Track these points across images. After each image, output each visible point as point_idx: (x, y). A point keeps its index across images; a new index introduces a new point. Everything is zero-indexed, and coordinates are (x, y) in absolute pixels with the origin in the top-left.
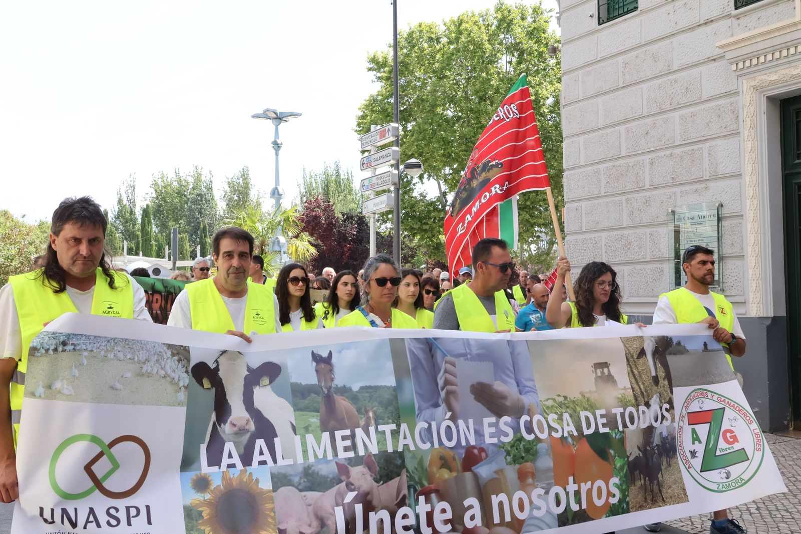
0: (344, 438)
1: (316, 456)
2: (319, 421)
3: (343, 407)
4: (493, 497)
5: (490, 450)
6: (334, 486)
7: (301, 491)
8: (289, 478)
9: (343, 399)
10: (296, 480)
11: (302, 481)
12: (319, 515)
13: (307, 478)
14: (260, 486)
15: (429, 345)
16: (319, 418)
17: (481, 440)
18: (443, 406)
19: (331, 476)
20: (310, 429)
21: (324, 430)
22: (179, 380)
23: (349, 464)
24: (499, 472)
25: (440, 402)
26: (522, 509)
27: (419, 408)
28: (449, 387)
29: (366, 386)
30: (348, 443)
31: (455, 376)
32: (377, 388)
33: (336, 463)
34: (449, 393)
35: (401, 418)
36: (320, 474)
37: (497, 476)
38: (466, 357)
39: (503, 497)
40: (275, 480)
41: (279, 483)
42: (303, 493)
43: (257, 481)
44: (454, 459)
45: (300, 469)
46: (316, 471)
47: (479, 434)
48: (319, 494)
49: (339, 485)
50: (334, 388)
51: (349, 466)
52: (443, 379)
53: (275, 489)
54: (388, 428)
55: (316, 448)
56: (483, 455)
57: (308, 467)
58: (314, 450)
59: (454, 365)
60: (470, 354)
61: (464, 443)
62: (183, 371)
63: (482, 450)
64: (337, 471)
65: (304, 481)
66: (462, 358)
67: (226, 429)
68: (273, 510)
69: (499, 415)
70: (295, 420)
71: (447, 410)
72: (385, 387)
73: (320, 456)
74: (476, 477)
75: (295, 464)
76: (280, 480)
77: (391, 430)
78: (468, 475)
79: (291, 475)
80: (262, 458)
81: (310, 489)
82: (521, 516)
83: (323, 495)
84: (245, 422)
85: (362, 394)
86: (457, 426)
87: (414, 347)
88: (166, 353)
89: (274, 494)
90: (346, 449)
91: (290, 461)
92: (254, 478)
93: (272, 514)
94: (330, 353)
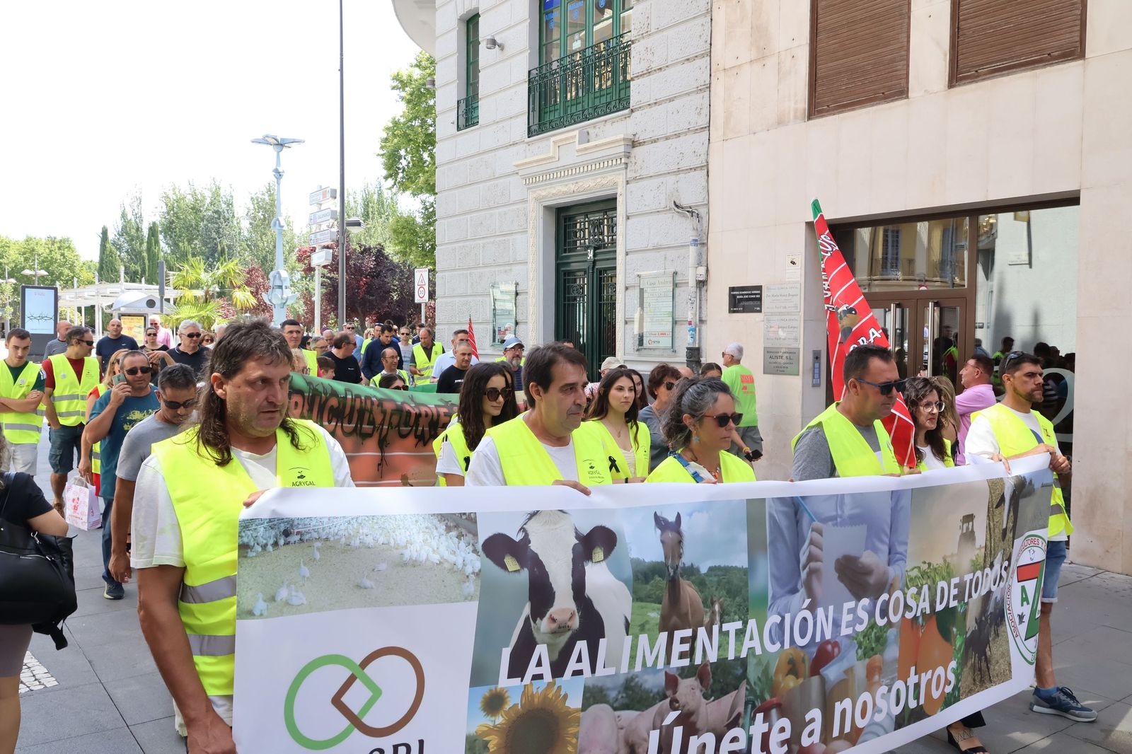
0: (683, 641)
1: (644, 664)
3: (688, 595)
4: (837, 704)
5: (844, 643)
6: (656, 703)
7: (615, 709)
8: (604, 693)
9: (690, 586)
10: (613, 694)
11: (620, 697)
12: (630, 741)
13: (626, 693)
14: (568, 704)
15: (795, 507)
16: (660, 613)
17: (837, 632)
18: (802, 591)
19: (655, 690)
20: (647, 627)
21: (662, 629)
22: (464, 565)
23: (679, 675)
24: (849, 671)
25: (799, 586)
26: (863, 715)
27: (774, 597)
28: (813, 565)
29: (715, 566)
30: (685, 647)
31: (821, 549)
32: (726, 569)
33: (666, 673)
34: (812, 572)
35: (749, 612)
36: (643, 687)
37: (845, 677)
38: (835, 522)
39: (847, 703)
40: (588, 695)
41: (592, 699)
42: (618, 713)
44: (803, 661)
45: (621, 680)
46: (639, 684)
47: (836, 624)
48: (638, 713)
49: (661, 703)
50: (682, 568)
51: (679, 678)
52: (807, 554)
55: (647, 653)
56: (836, 650)
57: (632, 678)
58: (644, 656)
59: (820, 533)
60: (841, 517)
61: (818, 639)
62: (468, 551)
63: (836, 644)
64: (664, 683)
65: (622, 697)
66: (830, 523)
67: (543, 625)
69: (858, 598)
70: (632, 614)
71: (806, 597)
72: (736, 568)
73: (649, 664)
74: (823, 681)
75: (617, 674)
76: (593, 695)
77: (736, 630)
78: (815, 679)
79: (608, 689)
80: (578, 666)
81: (626, 707)
82: (860, 723)
83: (639, 715)
84: (568, 616)
85: (710, 578)
86: (815, 618)
87: (776, 510)
88: (436, 529)
89: (581, 714)
90: (682, 655)
91: (611, 671)
92: (562, 693)
93: (574, 741)
94: (679, 516)
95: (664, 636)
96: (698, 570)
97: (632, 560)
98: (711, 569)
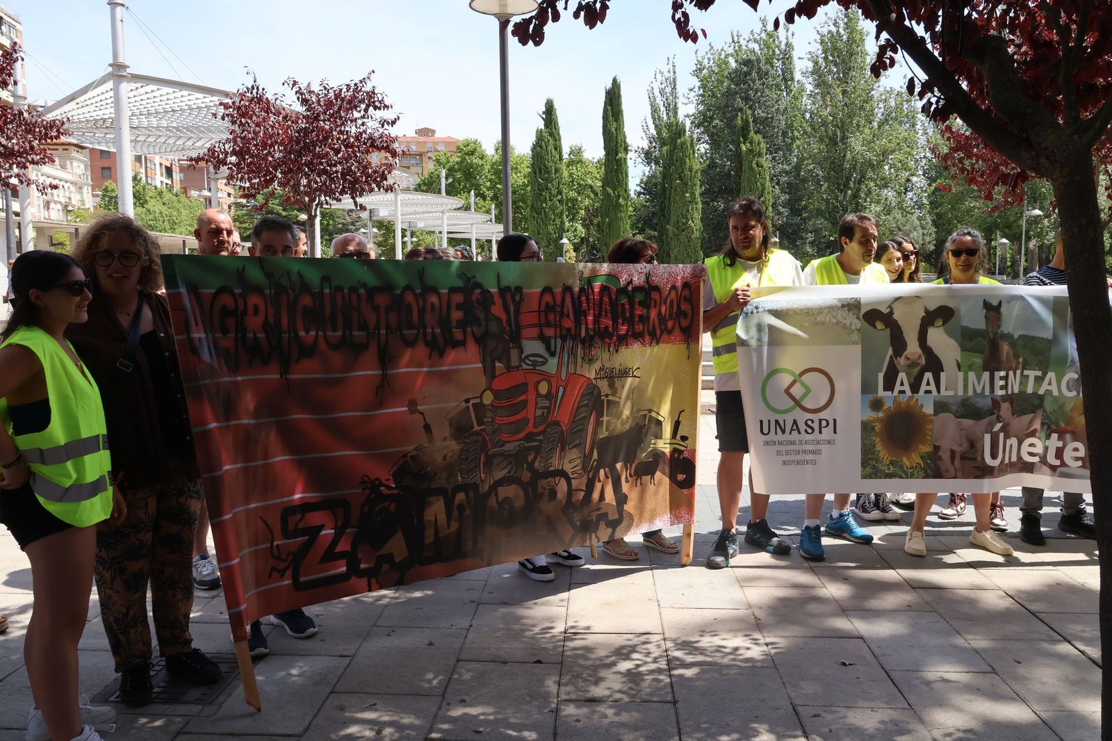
0: (1000, 378)
1: (975, 390)
2: (981, 362)
3: (1005, 351)
6: (986, 417)
7: (957, 417)
8: (948, 406)
9: (1007, 345)
10: (954, 408)
11: (959, 410)
13: (964, 408)
14: (924, 410)
16: (982, 359)
20: (973, 367)
21: (985, 370)
22: (851, 326)
23: (1000, 400)
29: (1025, 335)
30: (1002, 383)
32: (1033, 338)
33: (992, 398)
36: (975, 406)
40: (937, 406)
41: (939, 409)
42: (959, 420)
43: (922, 405)
45: (959, 400)
46: (973, 403)
48: (973, 422)
49: (990, 417)
50: (1000, 334)
51: (1001, 402)
53: (936, 413)
54: (1032, 374)
55: (976, 383)
57: (967, 398)
58: (974, 386)
62: (854, 318)
64: (991, 404)
65: (961, 410)
67: (902, 361)
68: (931, 430)
72: (1042, 338)
73: (979, 391)
75: (956, 395)
76: (941, 407)
77: (1036, 376)
79: (950, 404)
80: (928, 388)
81: (965, 417)
83: (976, 422)
84: (917, 357)
89: (934, 418)
90: (1002, 388)
91: (951, 393)
92: (920, 403)
93: (931, 433)
94: (1000, 302)
95: (986, 375)
96: (1012, 336)
97: (962, 327)
98: (1020, 336)
